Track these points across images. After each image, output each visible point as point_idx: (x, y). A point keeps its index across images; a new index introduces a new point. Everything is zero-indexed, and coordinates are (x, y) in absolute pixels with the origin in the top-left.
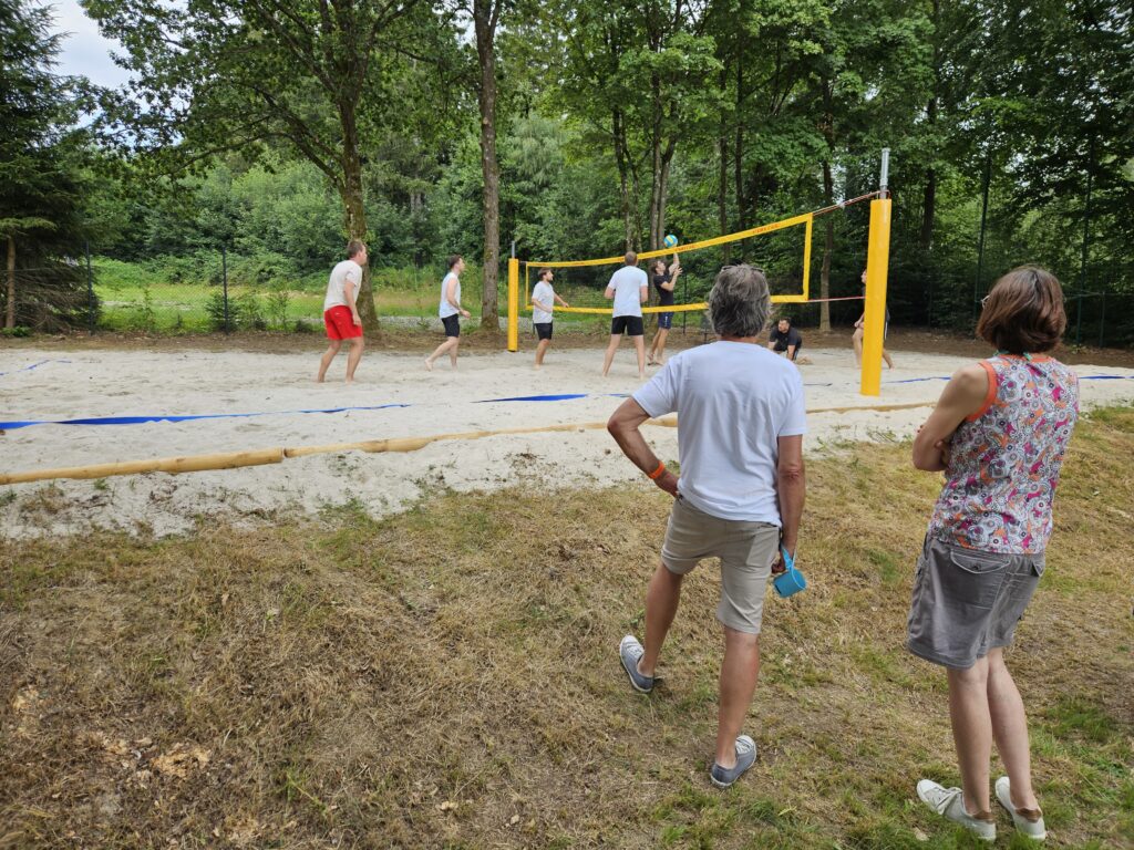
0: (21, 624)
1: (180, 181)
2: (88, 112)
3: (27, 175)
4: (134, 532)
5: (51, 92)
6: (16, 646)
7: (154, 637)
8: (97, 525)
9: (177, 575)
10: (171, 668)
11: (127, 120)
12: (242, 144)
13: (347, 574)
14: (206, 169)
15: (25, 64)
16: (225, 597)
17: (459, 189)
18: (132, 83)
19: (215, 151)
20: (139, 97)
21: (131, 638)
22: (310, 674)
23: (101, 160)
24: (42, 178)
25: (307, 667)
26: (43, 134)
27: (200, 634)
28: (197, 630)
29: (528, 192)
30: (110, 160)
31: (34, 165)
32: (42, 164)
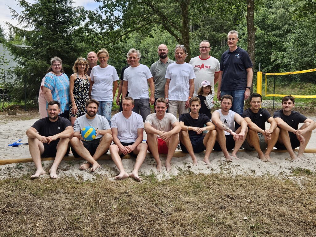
0: (41, 202)
1: (116, 45)
2: (83, 21)
3: (61, 47)
4: (77, 179)
5: (71, 14)
6: (39, 209)
7: (77, 211)
8: (67, 176)
9: (87, 193)
10: (81, 221)
11: (98, 22)
12: (141, 27)
13: (142, 198)
14: (127, 39)
15: (63, 4)
16: (100, 201)
17: (243, 37)
18: (100, 7)
19: (130, 31)
20: (102, 13)
21: (70, 210)
22: (122, 228)
23: (88, 39)
24: (67, 48)
25: (122, 226)
26: (68, 30)
27: (91, 212)
28: (90, 210)
29: (279, 36)
30: (91, 39)
31: (64, 43)
32: (67, 42)
